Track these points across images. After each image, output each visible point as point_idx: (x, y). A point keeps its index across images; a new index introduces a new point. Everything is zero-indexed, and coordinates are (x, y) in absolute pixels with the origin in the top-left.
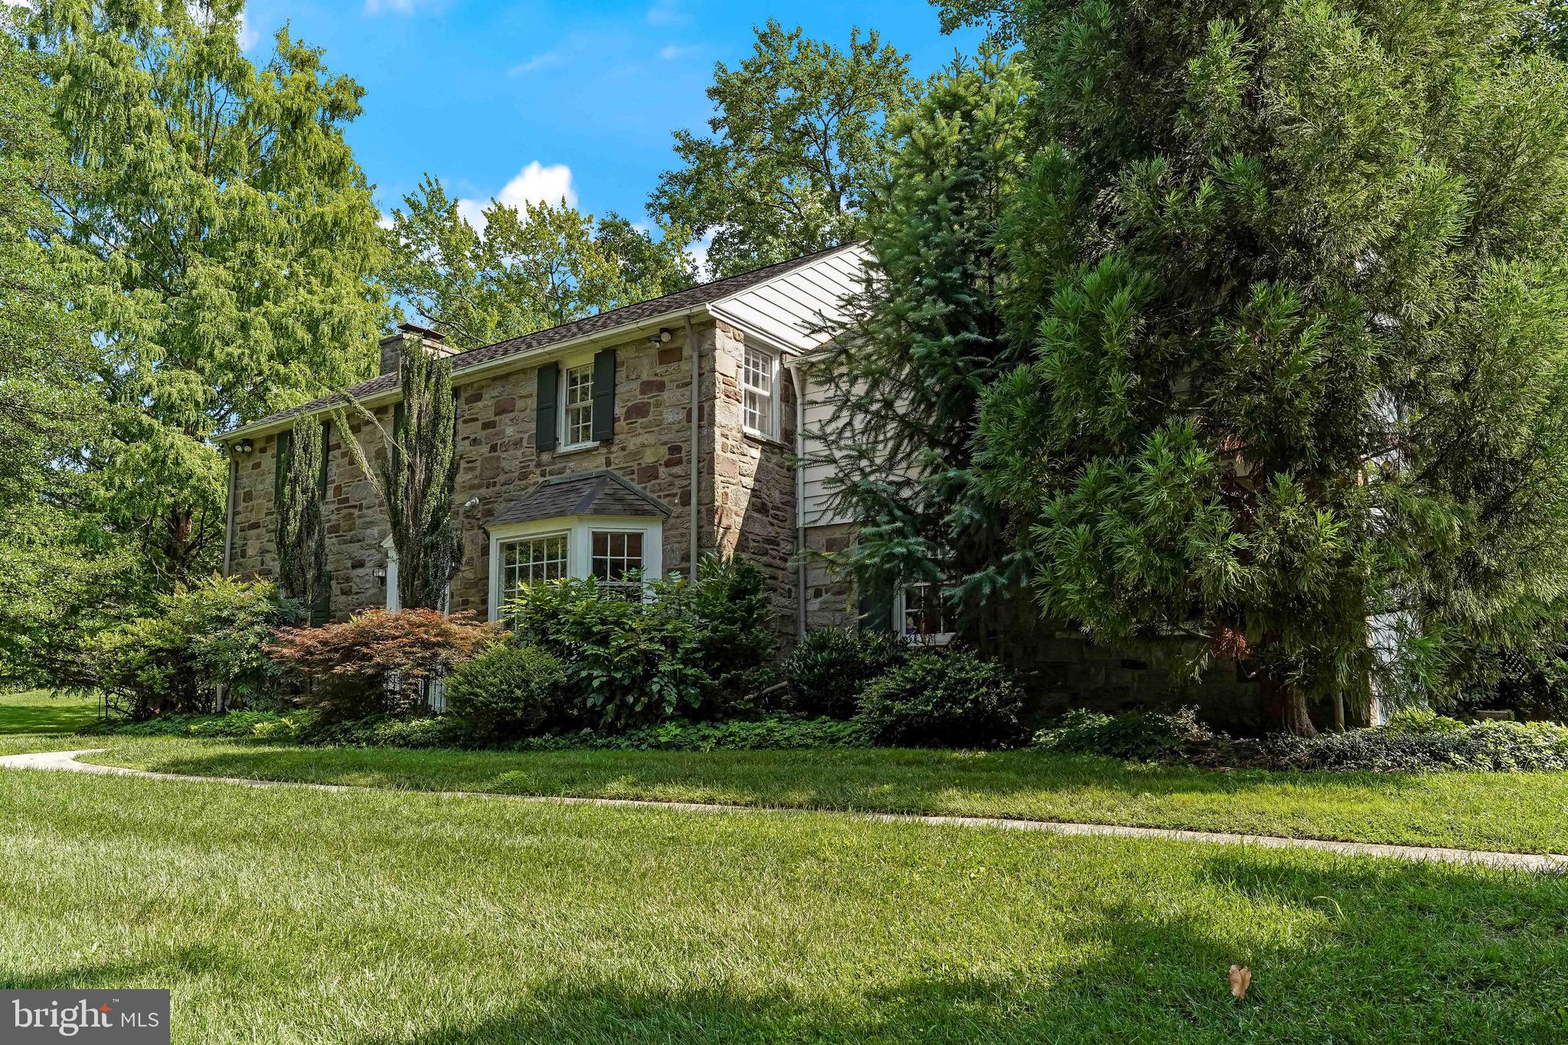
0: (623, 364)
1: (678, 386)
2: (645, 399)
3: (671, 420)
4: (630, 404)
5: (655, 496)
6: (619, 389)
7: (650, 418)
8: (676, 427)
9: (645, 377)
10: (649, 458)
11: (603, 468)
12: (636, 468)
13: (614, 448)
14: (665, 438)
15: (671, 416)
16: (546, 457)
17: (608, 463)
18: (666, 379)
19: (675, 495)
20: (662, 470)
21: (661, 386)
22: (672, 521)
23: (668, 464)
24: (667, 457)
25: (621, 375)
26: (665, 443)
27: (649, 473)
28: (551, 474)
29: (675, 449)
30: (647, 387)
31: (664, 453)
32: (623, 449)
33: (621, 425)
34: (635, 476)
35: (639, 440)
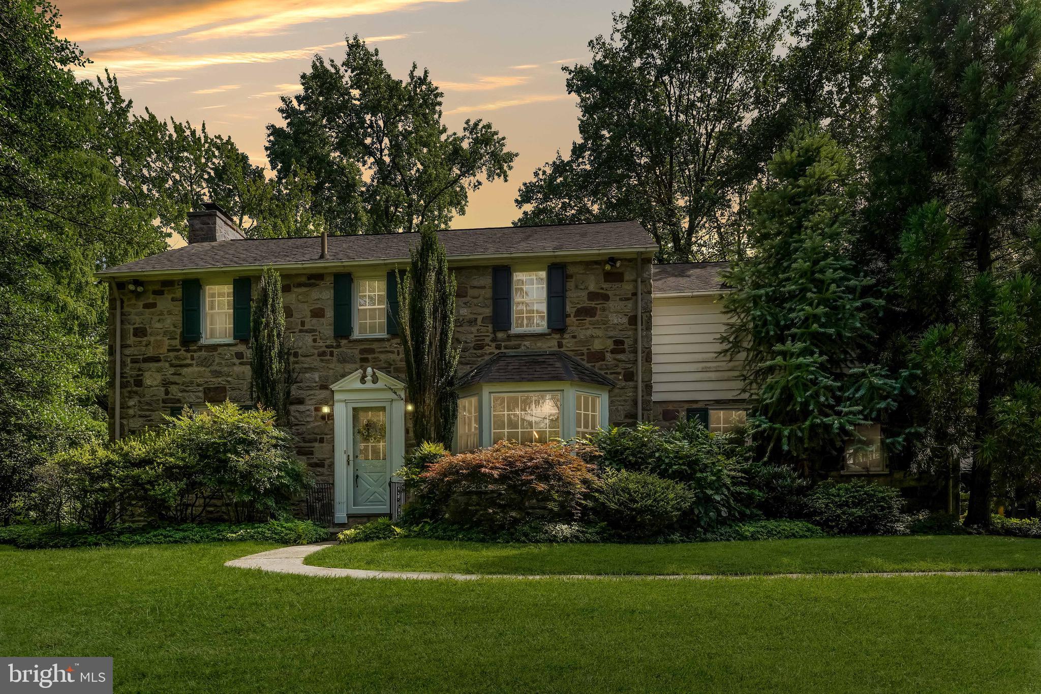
0: (571, 277)
1: (621, 300)
2: (593, 304)
3: (616, 322)
4: (579, 306)
5: (603, 372)
6: (569, 294)
7: (596, 318)
8: (620, 327)
9: (592, 288)
10: (597, 346)
11: (556, 349)
12: (585, 351)
13: (566, 336)
14: (612, 334)
15: (615, 319)
16: (500, 335)
17: (560, 345)
18: (610, 293)
19: (619, 373)
20: (608, 356)
21: (606, 298)
22: (616, 391)
23: (613, 352)
24: (612, 347)
25: (571, 284)
26: (610, 337)
27: (598, 356)
28: (506, 348)
29: (618, 342)
30: (592, 296)
31: (610, 344)
32: (574, 337)
33: (571, 320)
34: (585, 357)
35: (589, 332)
